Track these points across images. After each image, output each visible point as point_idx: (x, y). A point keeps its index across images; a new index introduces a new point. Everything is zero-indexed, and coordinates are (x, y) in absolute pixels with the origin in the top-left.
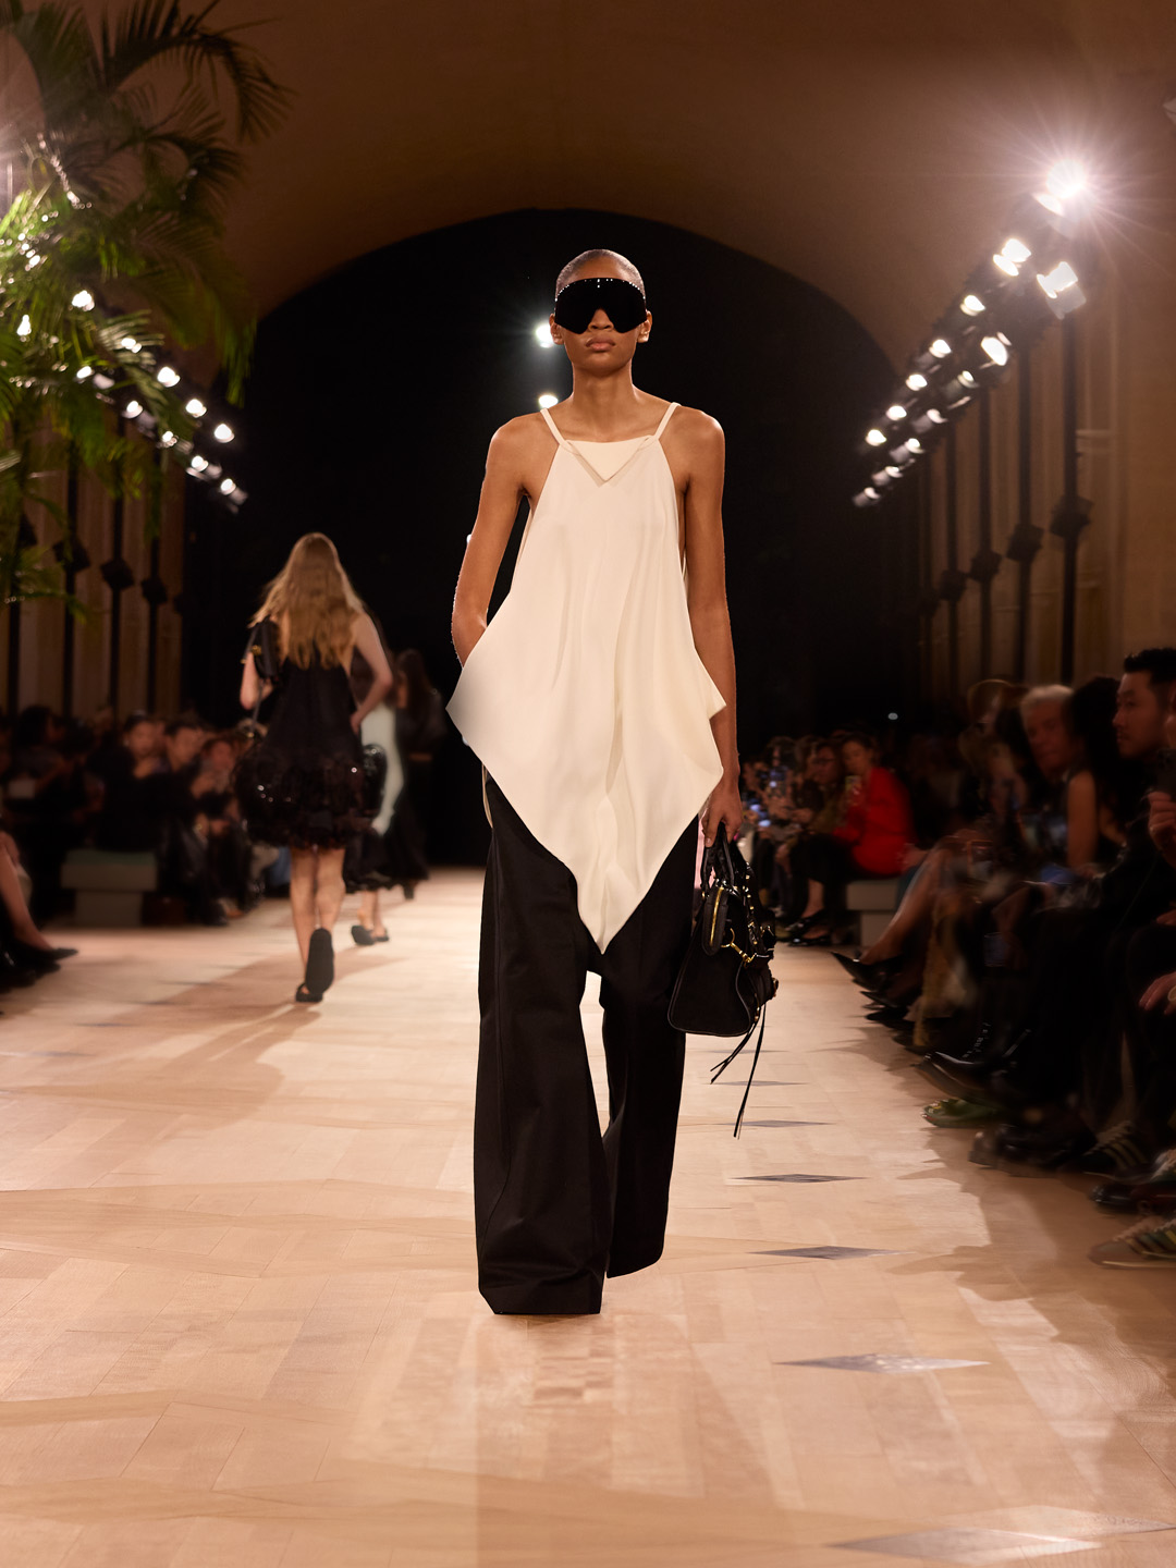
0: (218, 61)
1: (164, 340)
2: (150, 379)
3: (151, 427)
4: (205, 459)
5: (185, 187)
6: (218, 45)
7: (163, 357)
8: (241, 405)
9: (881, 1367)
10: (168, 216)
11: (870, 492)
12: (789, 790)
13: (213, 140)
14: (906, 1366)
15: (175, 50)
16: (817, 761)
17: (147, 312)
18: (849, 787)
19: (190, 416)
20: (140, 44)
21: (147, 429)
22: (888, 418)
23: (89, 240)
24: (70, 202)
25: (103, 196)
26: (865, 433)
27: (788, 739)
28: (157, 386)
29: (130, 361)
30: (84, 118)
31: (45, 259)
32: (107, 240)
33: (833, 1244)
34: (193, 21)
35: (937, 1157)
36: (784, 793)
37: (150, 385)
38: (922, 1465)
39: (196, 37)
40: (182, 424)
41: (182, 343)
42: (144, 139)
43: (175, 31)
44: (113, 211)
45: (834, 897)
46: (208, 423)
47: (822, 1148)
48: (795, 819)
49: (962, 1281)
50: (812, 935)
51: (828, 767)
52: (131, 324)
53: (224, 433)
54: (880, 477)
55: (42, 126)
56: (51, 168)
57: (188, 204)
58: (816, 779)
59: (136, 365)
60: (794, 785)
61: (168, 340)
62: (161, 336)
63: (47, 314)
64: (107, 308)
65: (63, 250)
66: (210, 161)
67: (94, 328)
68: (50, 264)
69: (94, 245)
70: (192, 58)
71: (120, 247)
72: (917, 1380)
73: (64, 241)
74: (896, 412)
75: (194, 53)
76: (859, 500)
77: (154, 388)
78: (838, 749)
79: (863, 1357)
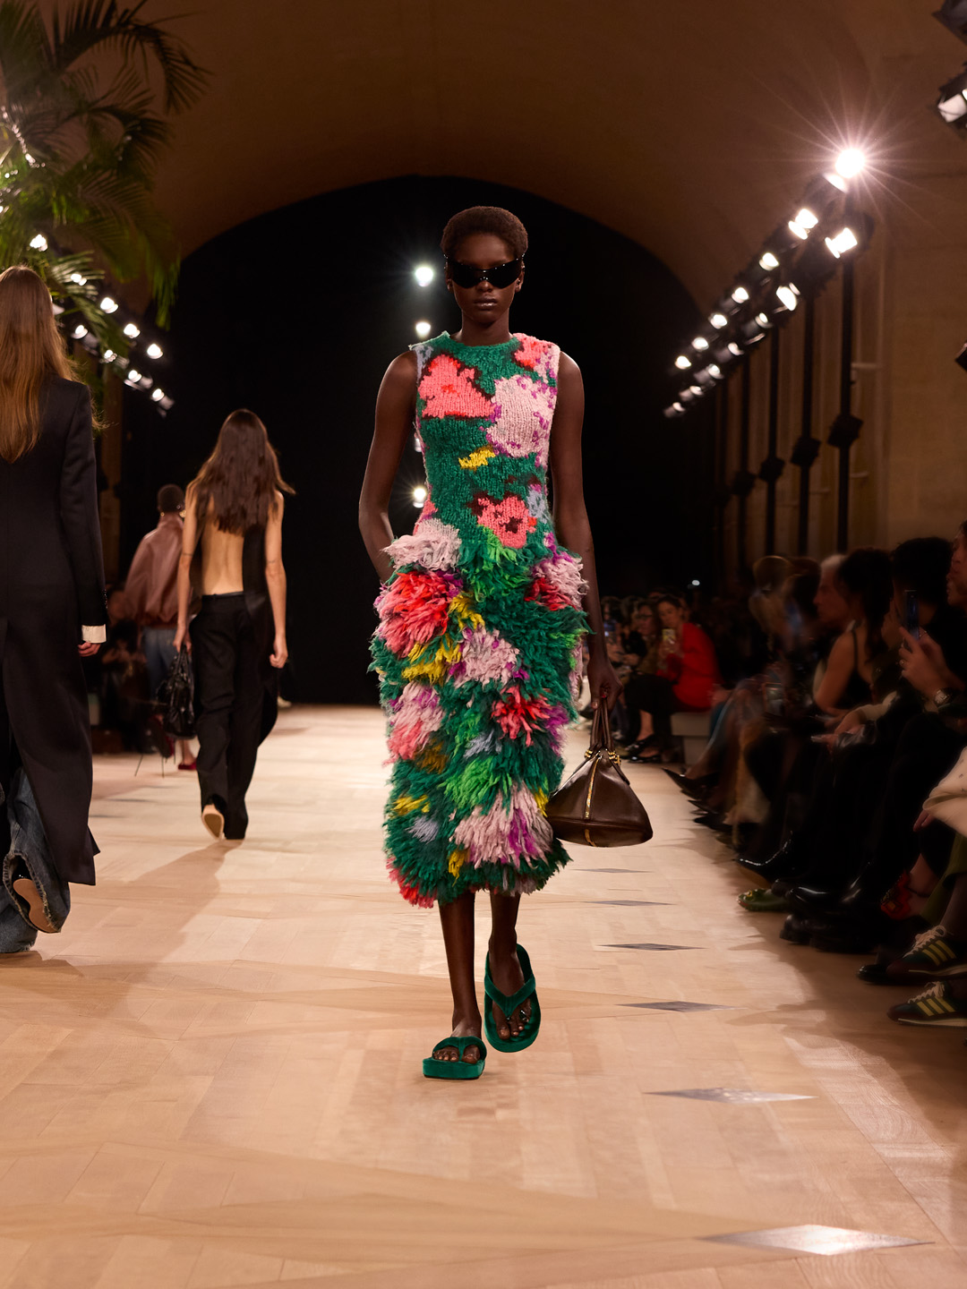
0: (149, 47)
1: (104, 275)
2: (92, 306)
3: (94, 346)
4: (139, 373)
5: (122, 149)
6: (149, 33)
7: (104, 289)
8: (168, 329)
9: (728, 1098)
10: (107, 174)
11: (677, 406)
12: (619, 639)
13: (144, 112)
14: (747, 1098)
15: (113, 38)
16: (639, 617)
17: (91, 252)
18: (666, 638)
19: (127, 338)
20: (84, 34)
21: (91, 348)
22: (693, 347)
23: (43, 193)
24: (28, 162)
25: (55, 158)
26: (675, 359)
27: (614, 598)
28: (99, 312)
29: (77, 292)
30: (39, 93)
31: (7, 209)
32: (58, 194)
33: (682, 999)
34: (128, 14)
35: (758, 933)
36: (615, 641)
37: (93, 312)
38: (767, 1177)
39: (131, 27)
40: (120, 343)
41: (120, 278)
42: (89, 112)
43: (113, 23)
44: (62, 170)
45: (662, 725)
46: (142, 343)
47: (667, 924)
48: (626, 662)
49: (785, 1032)
50: (646, 755)
51: (648, 622)
52: (78, 262)
53: (154, 351)
54: (685, 394)
55: (5, 100)
56: (12, 135)
57: (125, 164)
58: (640, 631)
59: (83, 296)
60: (623, 635)
61: (108, 275)
62: (103, 272)
63: (9, 255)
64: (59, 250)
65: (22, 202)
66: (142, 129)
67: (47, 265)
68: (11, 213)
69: (47, 197)
70: (128, 45)
71: (68, 199)
72: (757, 1109)
73: (23, 194)
74: (700, 344)
75: (128, 42)
76: (669, 412)
77: (96, 314)
78: (654, 607)
79: (712, 1090)
